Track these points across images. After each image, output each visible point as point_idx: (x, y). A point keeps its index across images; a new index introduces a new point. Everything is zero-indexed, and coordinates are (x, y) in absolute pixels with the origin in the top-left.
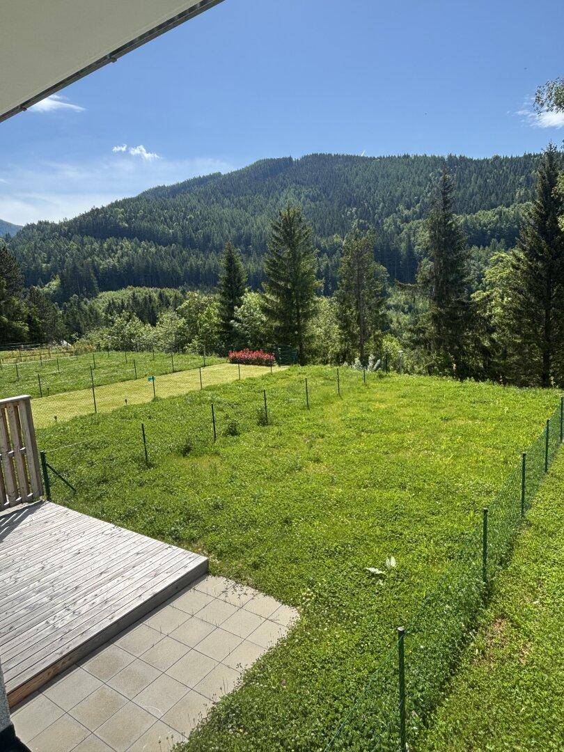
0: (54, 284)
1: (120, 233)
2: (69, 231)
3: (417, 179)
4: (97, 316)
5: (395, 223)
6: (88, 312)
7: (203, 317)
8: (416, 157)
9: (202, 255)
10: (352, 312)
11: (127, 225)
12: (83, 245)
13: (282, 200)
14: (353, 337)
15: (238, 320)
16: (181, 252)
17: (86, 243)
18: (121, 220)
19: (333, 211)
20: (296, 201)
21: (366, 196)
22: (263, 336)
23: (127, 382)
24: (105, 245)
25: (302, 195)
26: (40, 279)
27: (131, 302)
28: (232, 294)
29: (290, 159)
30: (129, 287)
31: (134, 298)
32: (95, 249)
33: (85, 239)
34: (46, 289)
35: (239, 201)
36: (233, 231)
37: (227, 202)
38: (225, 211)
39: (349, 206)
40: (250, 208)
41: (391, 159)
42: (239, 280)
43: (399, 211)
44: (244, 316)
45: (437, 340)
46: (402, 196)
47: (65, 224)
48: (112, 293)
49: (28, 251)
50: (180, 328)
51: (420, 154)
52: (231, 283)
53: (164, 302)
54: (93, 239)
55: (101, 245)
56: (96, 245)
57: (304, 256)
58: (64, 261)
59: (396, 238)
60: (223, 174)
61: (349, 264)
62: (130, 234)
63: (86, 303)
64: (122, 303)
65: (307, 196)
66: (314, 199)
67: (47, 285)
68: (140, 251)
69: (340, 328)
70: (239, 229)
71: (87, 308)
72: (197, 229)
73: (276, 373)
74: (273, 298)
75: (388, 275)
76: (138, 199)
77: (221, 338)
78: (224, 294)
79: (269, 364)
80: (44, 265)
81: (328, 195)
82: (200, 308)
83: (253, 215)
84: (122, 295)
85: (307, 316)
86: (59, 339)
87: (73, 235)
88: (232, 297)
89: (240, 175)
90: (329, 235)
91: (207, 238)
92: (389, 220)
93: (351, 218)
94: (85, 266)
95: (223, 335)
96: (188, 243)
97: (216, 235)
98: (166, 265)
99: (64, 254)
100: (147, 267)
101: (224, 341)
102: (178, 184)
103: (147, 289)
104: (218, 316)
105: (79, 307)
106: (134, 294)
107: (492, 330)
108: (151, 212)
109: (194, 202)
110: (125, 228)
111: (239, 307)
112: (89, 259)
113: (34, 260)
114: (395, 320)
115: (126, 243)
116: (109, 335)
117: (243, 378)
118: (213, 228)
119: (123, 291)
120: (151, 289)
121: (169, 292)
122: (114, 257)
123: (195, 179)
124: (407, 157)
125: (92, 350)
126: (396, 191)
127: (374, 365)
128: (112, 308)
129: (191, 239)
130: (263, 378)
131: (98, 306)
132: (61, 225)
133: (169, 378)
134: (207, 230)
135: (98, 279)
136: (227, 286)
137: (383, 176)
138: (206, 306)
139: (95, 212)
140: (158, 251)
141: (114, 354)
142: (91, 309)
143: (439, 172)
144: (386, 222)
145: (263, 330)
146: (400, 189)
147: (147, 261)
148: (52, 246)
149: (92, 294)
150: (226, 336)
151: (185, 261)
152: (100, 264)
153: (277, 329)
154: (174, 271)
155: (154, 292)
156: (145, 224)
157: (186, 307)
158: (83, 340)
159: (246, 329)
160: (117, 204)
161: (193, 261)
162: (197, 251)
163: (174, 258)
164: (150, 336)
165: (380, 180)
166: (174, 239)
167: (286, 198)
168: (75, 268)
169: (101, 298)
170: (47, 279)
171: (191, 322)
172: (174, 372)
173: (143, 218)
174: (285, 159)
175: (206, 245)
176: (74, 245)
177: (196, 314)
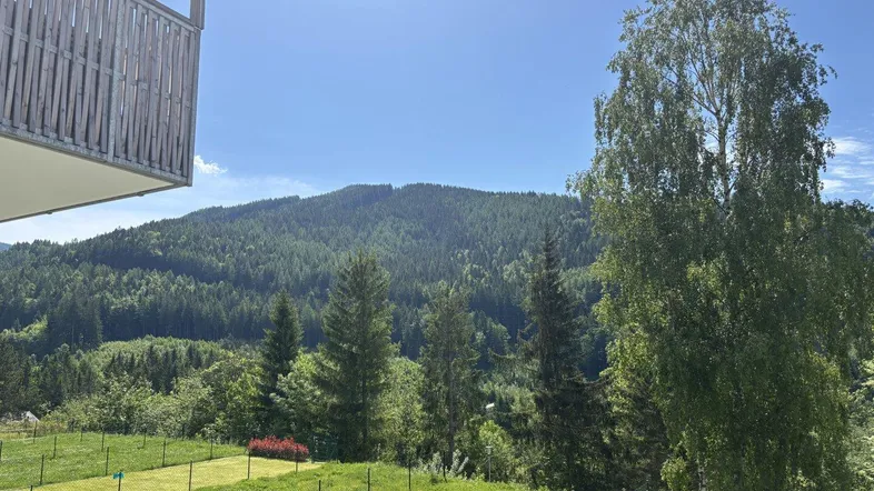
0: (38, 327)
1: (148, 262)
2: (77, 256)
3: (544, 221)
4: (90, 377)
5: (518, 271)
6: (78, 371)
7: (235, 385)
8: (543, 195)
9: (259, 298)
10: (440, 387)
11: (160, 253)
12: (93, 275)
13: (375, 234)
14: (441, 422)
15: (281, 394)
16: (231, 292)
17: (97, 275)
18: (154, 246)
19: (440, 251)
20: (394, 236)
21: (482, 236)
22: (315, 417)
23: (91, 480)
24: (125, 278)
25: (402, 230)
26: (18, 320)
27: (145, 358)
28: (280, 357)
29: (390, 186)
30: (148, 336)
31: (151, 352)
32: (108, 283)
33: (99, 269)
34: (23, 334)
35: (319, 232)
36: (307, 269)
37: (302, 231)
38: (299, 243)
39: (460, 246)
40: (333, 243)
41: (513, 195)
42: (292, 338)
43: (523, 257)
44: (291, 388)
45: (542, 432)
46: (526, 239)
47: (74, 246)
48: (121, 343)
49: (10, 279)
50: (202, 400)
51: (549, 193)
52: (281, 343)
53: (195, 360)
54: (109, 269)
55: (119, 278)
56: (112, 278)
57: (377, 312)
58: (60, 297)
59: (519, 290)
60: (301, 197)
61: (437, 325)
62: (162, 265)
63: (79, 357)
64: (132, 359)
65: (408, 232)
66: (416, 236)
67: (26, 329)
68: (173, 289)
69: (423, 409)
70: (315, 266)
71: (78, 364)
72: (258, 264)
73: (302, 472)
74: (331, 364)
75: (509, 337)
76: (183, 220)
77: (258, 418)
78: (268, 356)
79: (299, 458)
80: (29, 300)
81: (434, 232)
82: (234, 373)
83: (335, 250)
84: (136, 348)
85: (376, 390)
86: (19, 410)
87: (80, 262)
88: (279, 360)
89: (324, 200)
90: (432, 281)
91: (270, 276)
92: (509, 268)
93: (463, 261)
94: (89, 305)
95: (260, 413)
96: (243, 281)
97: (282, 272)
98: (206, 308)
99: (63, 285)
100: (179, 311)
101: (260, 421)
102: (239, 206)
103: (174, 340)
104: (257, 385)
105: (67, 363)
106: (152, 347)
107: (612, 423)
108: (197, 238)
109: (258, 230)
110: (159, 256)
111: (285, 375)
112: (97, 296)
113: (14, 293)
114: (517, 398)
115: (156, 278)
116: (97, 407)
117: (254, 477)
118: (279, 264)
119: (139, 342)
120: (179, 341)
121: (203, 346)
122: (135, 294)
123: (264, 202)
124: (532, 194)
125: (61, 430)
126: (519, 232)
127: (460, 464)
128: (116, 366)
129: (247, 276)
130: (281, 478)
131: (96, 363)
132: (67, 247)
133: (152, 475)
134: (270, 265)
135: (104, 323)
136: (274, 346)
137: (503, 215)
138: (243, 371)
139: (119, 234)
140: (199, 289)
141: (91, 436)
142: (84, 367)
143: (571, 215)
144: (507, 270)
145: (313, 409)
146: (523, 231)
147: (181, 303)
148: (47, 275)
149: (91, 343)
150: (264, 414)
151: (232, 305)
152: (112, 303)
153: (334, 407)
154: (217, 315)
155: (182, 346)
156: (186, 253)
157: (216, 371)
158: (57, 413)
159: (291, 406)
160: (153, 226)
161: (246, 305)
162: (253, 292)
163: (220, 299)
164: (158, 410)
165: (499, 219)
166: (224, 275)
167: (381, 232)
168: (74, 306)
169: (103, 350)
170: (27, 320)
171: (219, 391)
172: (164, 466)
173: (184, 245)
174: (382, 187)
175: (266, 285)
176: (79, 276)
177: (228, 381)
